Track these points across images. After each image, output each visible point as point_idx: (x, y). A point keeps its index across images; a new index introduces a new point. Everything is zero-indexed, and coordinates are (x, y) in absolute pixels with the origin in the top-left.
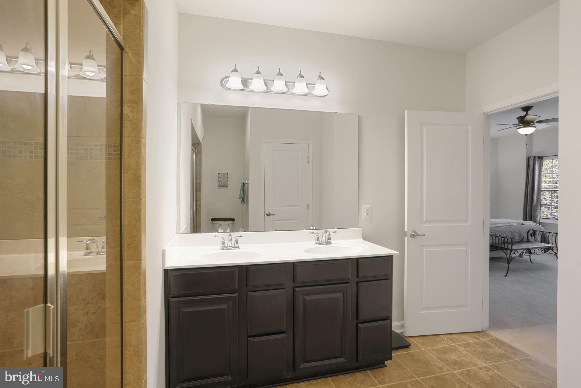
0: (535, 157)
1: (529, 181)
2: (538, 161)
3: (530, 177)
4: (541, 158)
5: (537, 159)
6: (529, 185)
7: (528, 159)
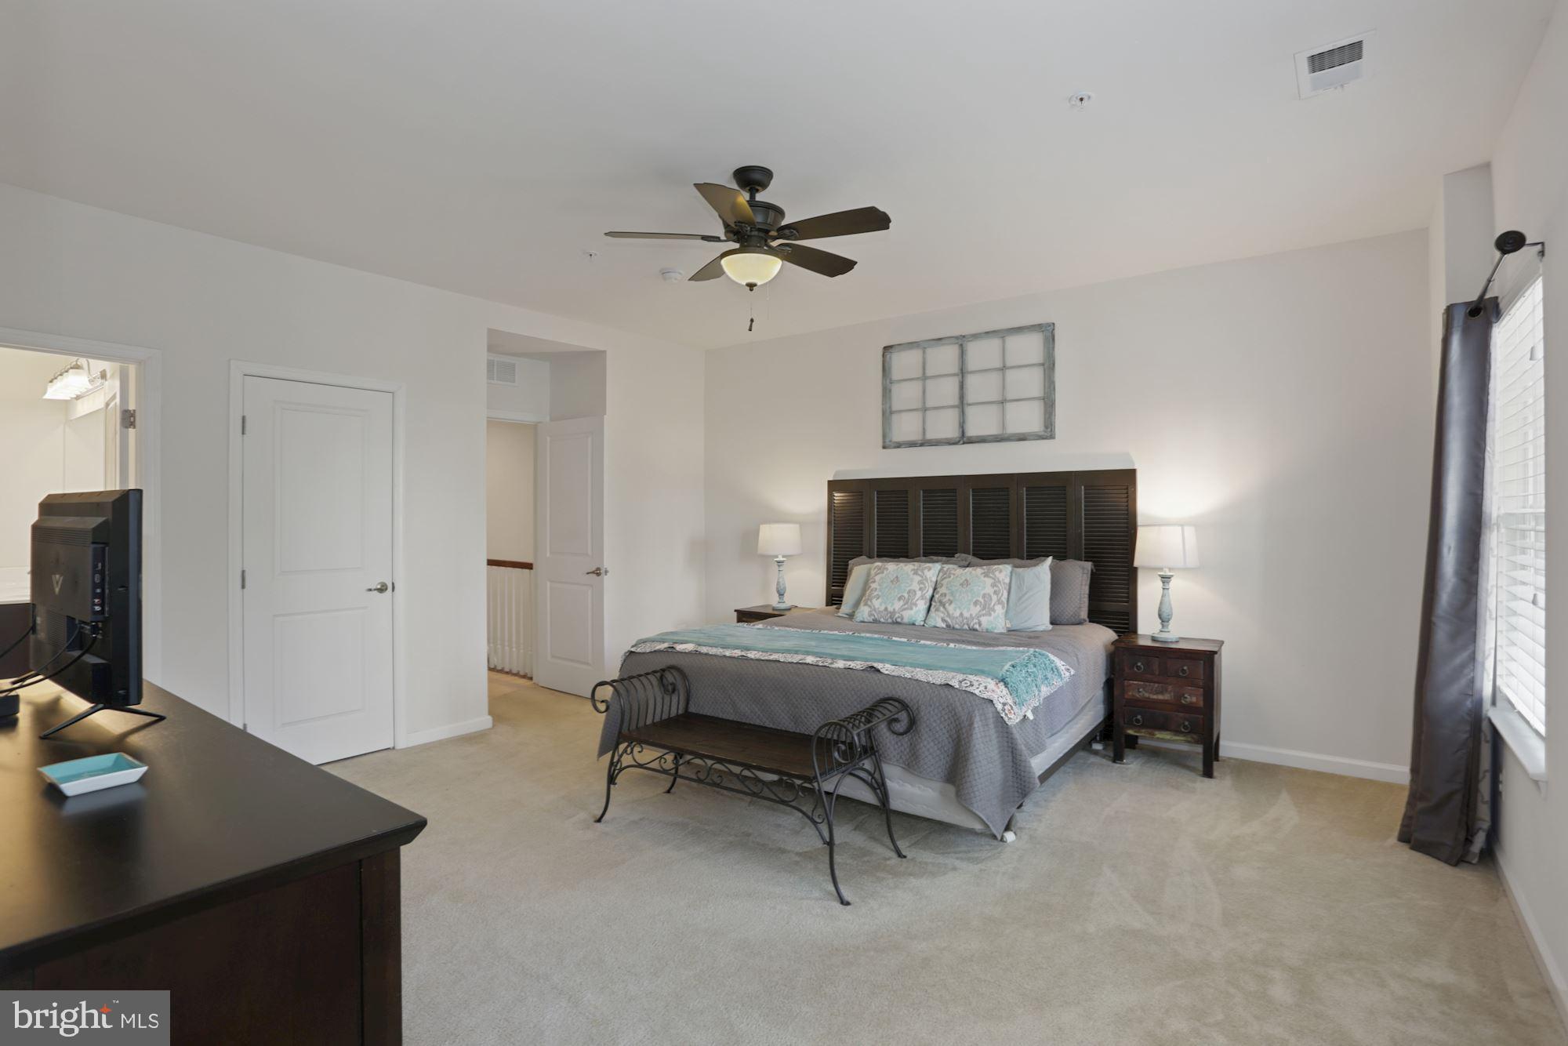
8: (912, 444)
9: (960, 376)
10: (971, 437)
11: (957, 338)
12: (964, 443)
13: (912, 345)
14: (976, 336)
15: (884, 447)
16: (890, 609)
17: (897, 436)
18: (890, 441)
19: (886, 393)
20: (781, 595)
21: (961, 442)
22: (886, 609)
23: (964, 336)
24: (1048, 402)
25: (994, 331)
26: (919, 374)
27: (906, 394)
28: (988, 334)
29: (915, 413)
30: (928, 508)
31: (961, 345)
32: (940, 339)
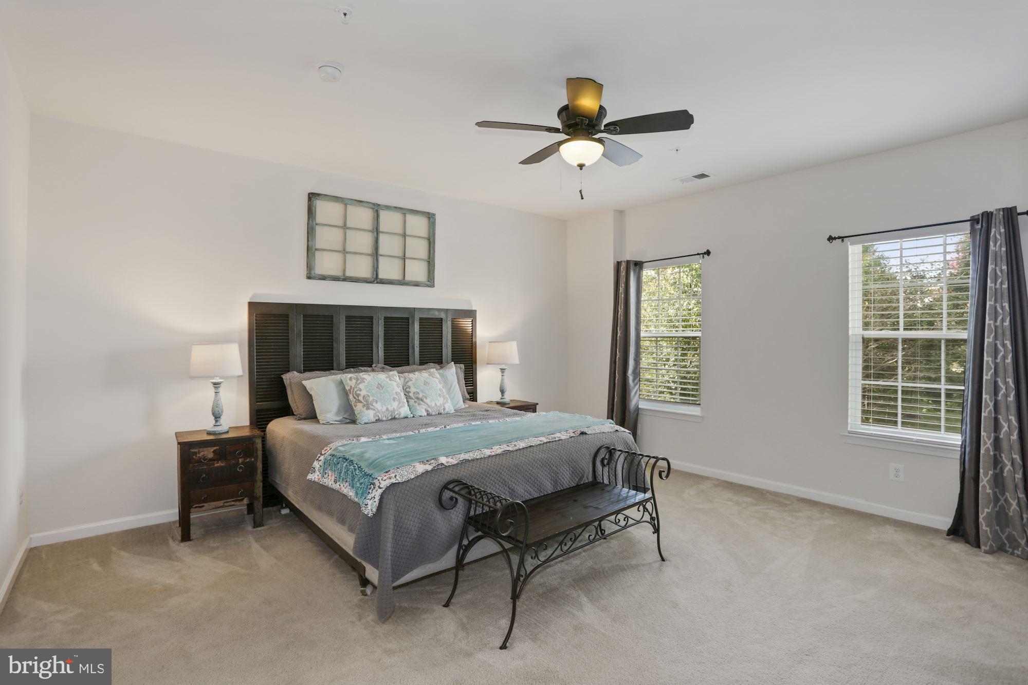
0: (628, 262)
1: (619, 317)
2: (635, 271)
3: (621, 309)
4: (639, 265)
5: (632, 267)
6: (619, 325)
7: (618, 264)
8: (335, 279)
9: (375, 233)
10: (382, 279)
11: (374, 204)
12: (377, 283)
13: (336, 199)
14: (388, 208)
15: (309, 278)
16: (391, 409)
17: (319, 270)
18: (315, 273)
19: (311, 232)
20: (217, 417)
21: (376, 282)
22: (387, 409)
23: (379, 205)
24: (430, 262)
25: (400, 208)
26: (340, 223)
27: (326, 237)
28: (396, 209)
29: (336, 254)
30: (349, 330)
31: (377, 211)
32: (361, 201)
